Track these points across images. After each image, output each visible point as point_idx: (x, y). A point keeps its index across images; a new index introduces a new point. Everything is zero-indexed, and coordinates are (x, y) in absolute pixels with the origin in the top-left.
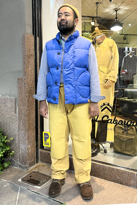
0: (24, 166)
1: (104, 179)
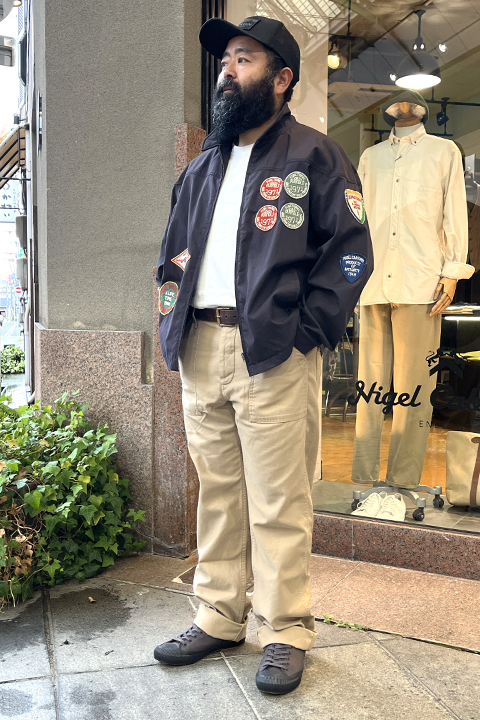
0: (175, 546)
1: (436, 572)
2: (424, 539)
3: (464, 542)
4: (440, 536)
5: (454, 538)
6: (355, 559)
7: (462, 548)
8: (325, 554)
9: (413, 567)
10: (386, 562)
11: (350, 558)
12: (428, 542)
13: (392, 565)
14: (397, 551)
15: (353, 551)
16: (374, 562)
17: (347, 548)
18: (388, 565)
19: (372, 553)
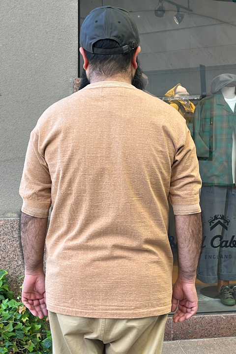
1: (218, 337)
2: (212, 320)
3: (233, 317)
4: (220, 317)
5: (227, 317)
6: (173, 339)
7: (232, 321)
9: (206, 337)
10: (192, 337)
11: (170, 340)
12: (214, 321)
13: (194, 338)
14: (197, 330)
15: (172, 336)
16: (184, 339)
17: (168, 334)
18: (193, 339)
19: (183, 334)
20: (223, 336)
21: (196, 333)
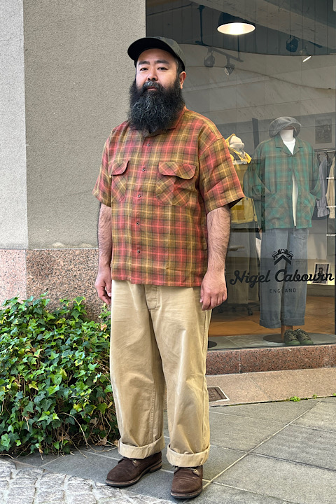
1: (285, 369)
3: (299, 350)
4: (286, 350)
5: (293, 350)
6: (241, 372)
7: (298, 353)
8: (223, 373)
9: (273, 370)
10: (259, 370)
11: (238, 373)
12: (281, 354)
13: (262, 371)
14: (264, 362)
15: (240, 368)
16: (252, 372)
17: (236, 367)
19: (251, 367)
20: (290, 369)
21: (263, 366)
